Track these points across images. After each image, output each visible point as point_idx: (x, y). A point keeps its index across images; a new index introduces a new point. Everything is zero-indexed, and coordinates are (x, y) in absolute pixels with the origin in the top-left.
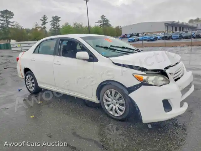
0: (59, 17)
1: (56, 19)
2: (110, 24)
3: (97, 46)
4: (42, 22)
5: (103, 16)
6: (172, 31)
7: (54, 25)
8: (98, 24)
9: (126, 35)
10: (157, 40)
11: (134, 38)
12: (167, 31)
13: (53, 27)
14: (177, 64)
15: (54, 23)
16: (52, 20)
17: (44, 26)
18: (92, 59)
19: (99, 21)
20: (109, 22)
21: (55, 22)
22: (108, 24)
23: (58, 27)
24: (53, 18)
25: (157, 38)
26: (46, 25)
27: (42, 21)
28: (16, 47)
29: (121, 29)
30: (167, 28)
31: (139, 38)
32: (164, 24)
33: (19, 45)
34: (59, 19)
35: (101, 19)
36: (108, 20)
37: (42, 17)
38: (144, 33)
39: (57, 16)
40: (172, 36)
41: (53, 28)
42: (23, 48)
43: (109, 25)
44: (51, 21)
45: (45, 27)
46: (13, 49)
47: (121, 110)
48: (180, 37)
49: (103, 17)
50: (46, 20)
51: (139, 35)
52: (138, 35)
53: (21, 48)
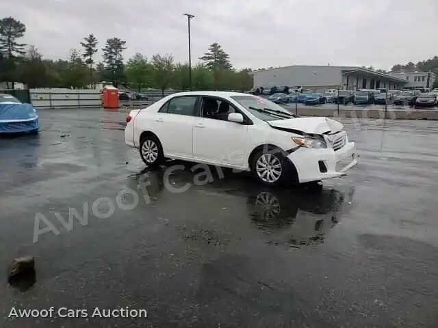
0: (124, 41)
1: (115, 45)
2: (230, 63)
3: (250, 108)
4: (85, 48)
5: (214, 45)
6: (355, 88)
7: (110, 57)
8: (205, 62)
9: (262, 88)
10: (324, 103)
11: (280, 96)
12: (345, 87)
13: (107, 60)
14: (337, 132)
15: (111, 52)
16: (107, 47)
17: (88, 57)
18: (247, 121)
19: (207, 56)
20: (227, 59)
21: (113, 50)
22: (226, 64)
23: (119, 61)
24: (109, 41)
25: (325, 99)
26: (92, 55)
27: (87, 46)
28: (41, 99)
29: (253, 75)
30: (346, 80)
31: (288, 96)
32: (340, 71)
33: (47, 97)
34: (123, 46)
35: (210, 52)
36: (225, 56)
37: (86, 39)
38: (299, 87)
39: (118, 38)
40: (354, 97)
41: (108, 62)
42: (54, 103)
43: (228, 67)
44: (105, 48)
45: (90, 61)
46: (35, 103)
47: (276, 176)
48: (369, 99)
49: (215, 47)
50: (94, 45)
51: (290, 90)
52: (286, 90)
53: (49, 102)
